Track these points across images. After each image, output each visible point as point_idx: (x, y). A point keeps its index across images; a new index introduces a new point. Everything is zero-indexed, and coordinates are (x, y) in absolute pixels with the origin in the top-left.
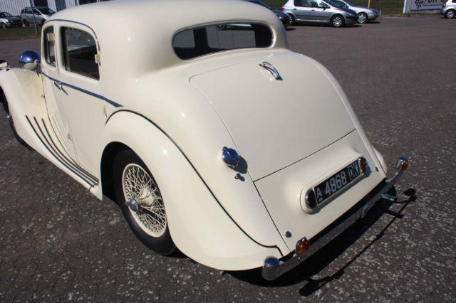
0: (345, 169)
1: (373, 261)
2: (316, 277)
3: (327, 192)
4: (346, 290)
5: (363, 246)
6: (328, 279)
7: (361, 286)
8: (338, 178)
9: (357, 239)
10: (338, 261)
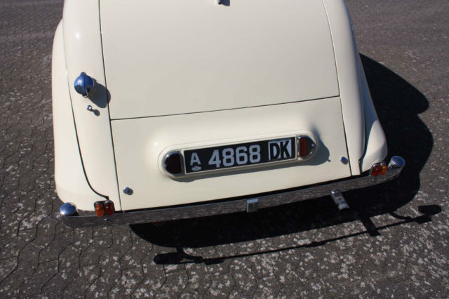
0: (263, 144)
1: (269, 267)
2: (189, 251)
3: (211, 162)
4: (200, 281)
5: (281, 246)
6: (198, 260)
7: (220, 286)
8: (241, 151)
9: (284, 234)
10: (232, 247)
